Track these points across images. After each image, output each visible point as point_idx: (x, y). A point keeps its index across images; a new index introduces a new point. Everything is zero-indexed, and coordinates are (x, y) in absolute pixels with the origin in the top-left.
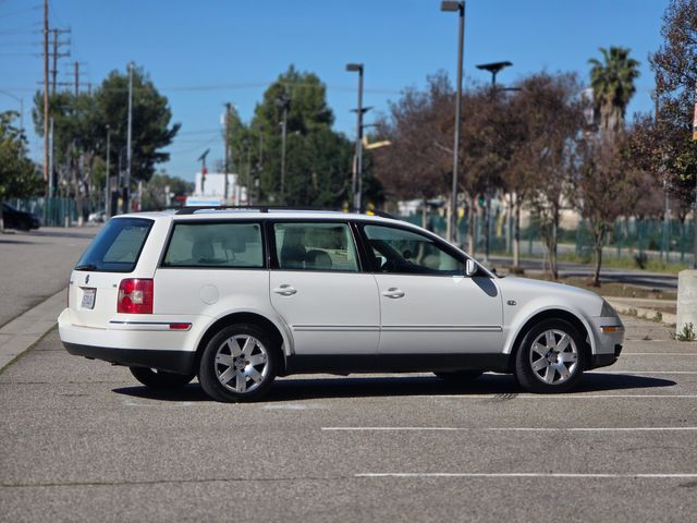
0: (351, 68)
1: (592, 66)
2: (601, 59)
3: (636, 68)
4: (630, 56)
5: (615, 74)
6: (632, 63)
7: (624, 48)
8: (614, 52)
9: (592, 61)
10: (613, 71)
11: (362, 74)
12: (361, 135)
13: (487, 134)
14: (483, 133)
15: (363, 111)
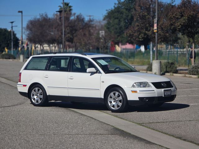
0: (19, 12)
1: (60, 7)
2: (62, 5)
3: (71, 8)
4: (70, 5)
5: (66, 10)
6: (70, 7)
7: (68, 3)
8: (65, 4)
9: (59, 6)
10: (65, 9)
11: (22, 13)
12: (12, 29)
13: (68, 29)
14: (66, 29)
15: (12, 22)
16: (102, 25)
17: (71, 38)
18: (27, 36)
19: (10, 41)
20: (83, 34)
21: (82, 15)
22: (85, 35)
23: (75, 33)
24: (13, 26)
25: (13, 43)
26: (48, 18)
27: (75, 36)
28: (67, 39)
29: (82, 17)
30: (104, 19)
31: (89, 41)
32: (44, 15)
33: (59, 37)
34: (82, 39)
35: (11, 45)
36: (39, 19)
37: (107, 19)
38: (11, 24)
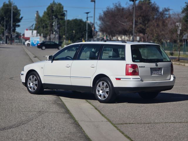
11: (95, 3)
12: (87, 20)
13: (140, 19)
14: (138, 19)
15: (87, 13)
16: (180, 18)
17: (143, 29)
18: (99, 27)
19: (85, 32)
20: (156, 24)
21: (156, 4)
22: (158, 25)
23: (148, 23)
24: (88, 16)
25: (88, 34)
26: (121, 8)
27: (148, 27)
28: (138, 30)
29: (156, 6)
30: (183, 12)
31: (163, 32)
32: (117, 5)
33: (129, 28)
34: (154, 30)
35: (86, 35)
36: (112, 8)
37: (186, 12)
38: (86, 14)
